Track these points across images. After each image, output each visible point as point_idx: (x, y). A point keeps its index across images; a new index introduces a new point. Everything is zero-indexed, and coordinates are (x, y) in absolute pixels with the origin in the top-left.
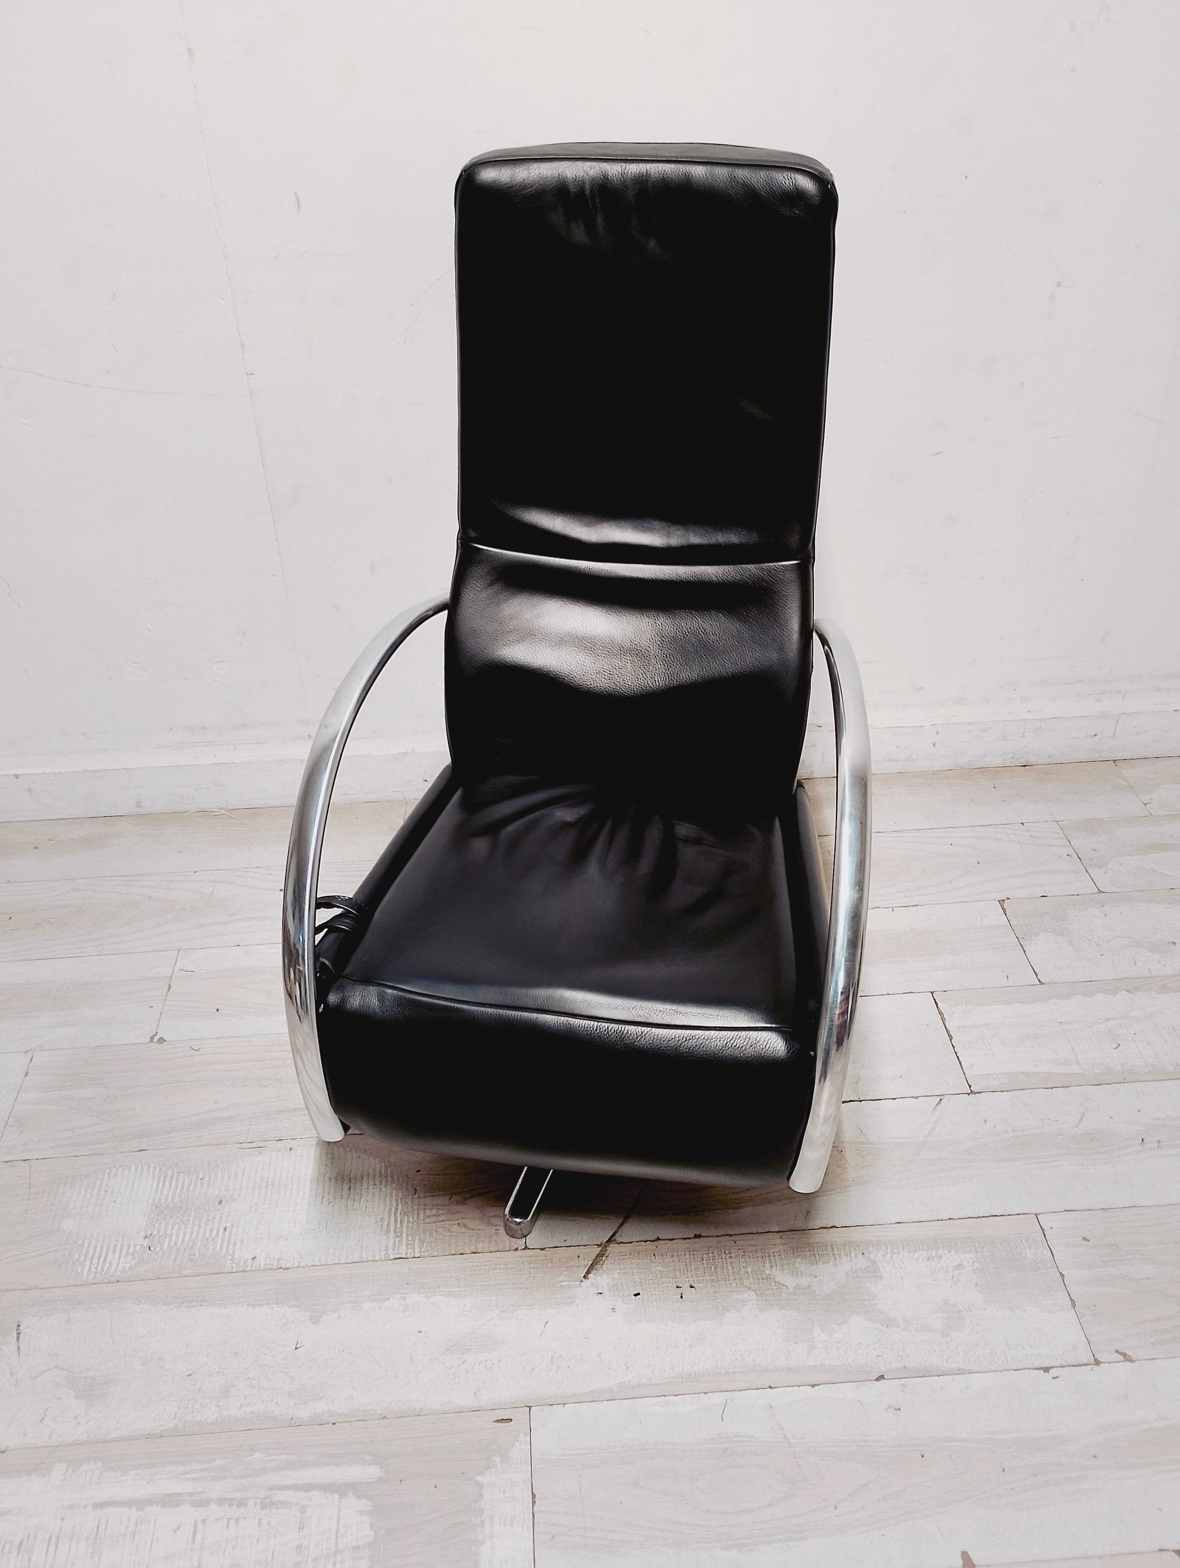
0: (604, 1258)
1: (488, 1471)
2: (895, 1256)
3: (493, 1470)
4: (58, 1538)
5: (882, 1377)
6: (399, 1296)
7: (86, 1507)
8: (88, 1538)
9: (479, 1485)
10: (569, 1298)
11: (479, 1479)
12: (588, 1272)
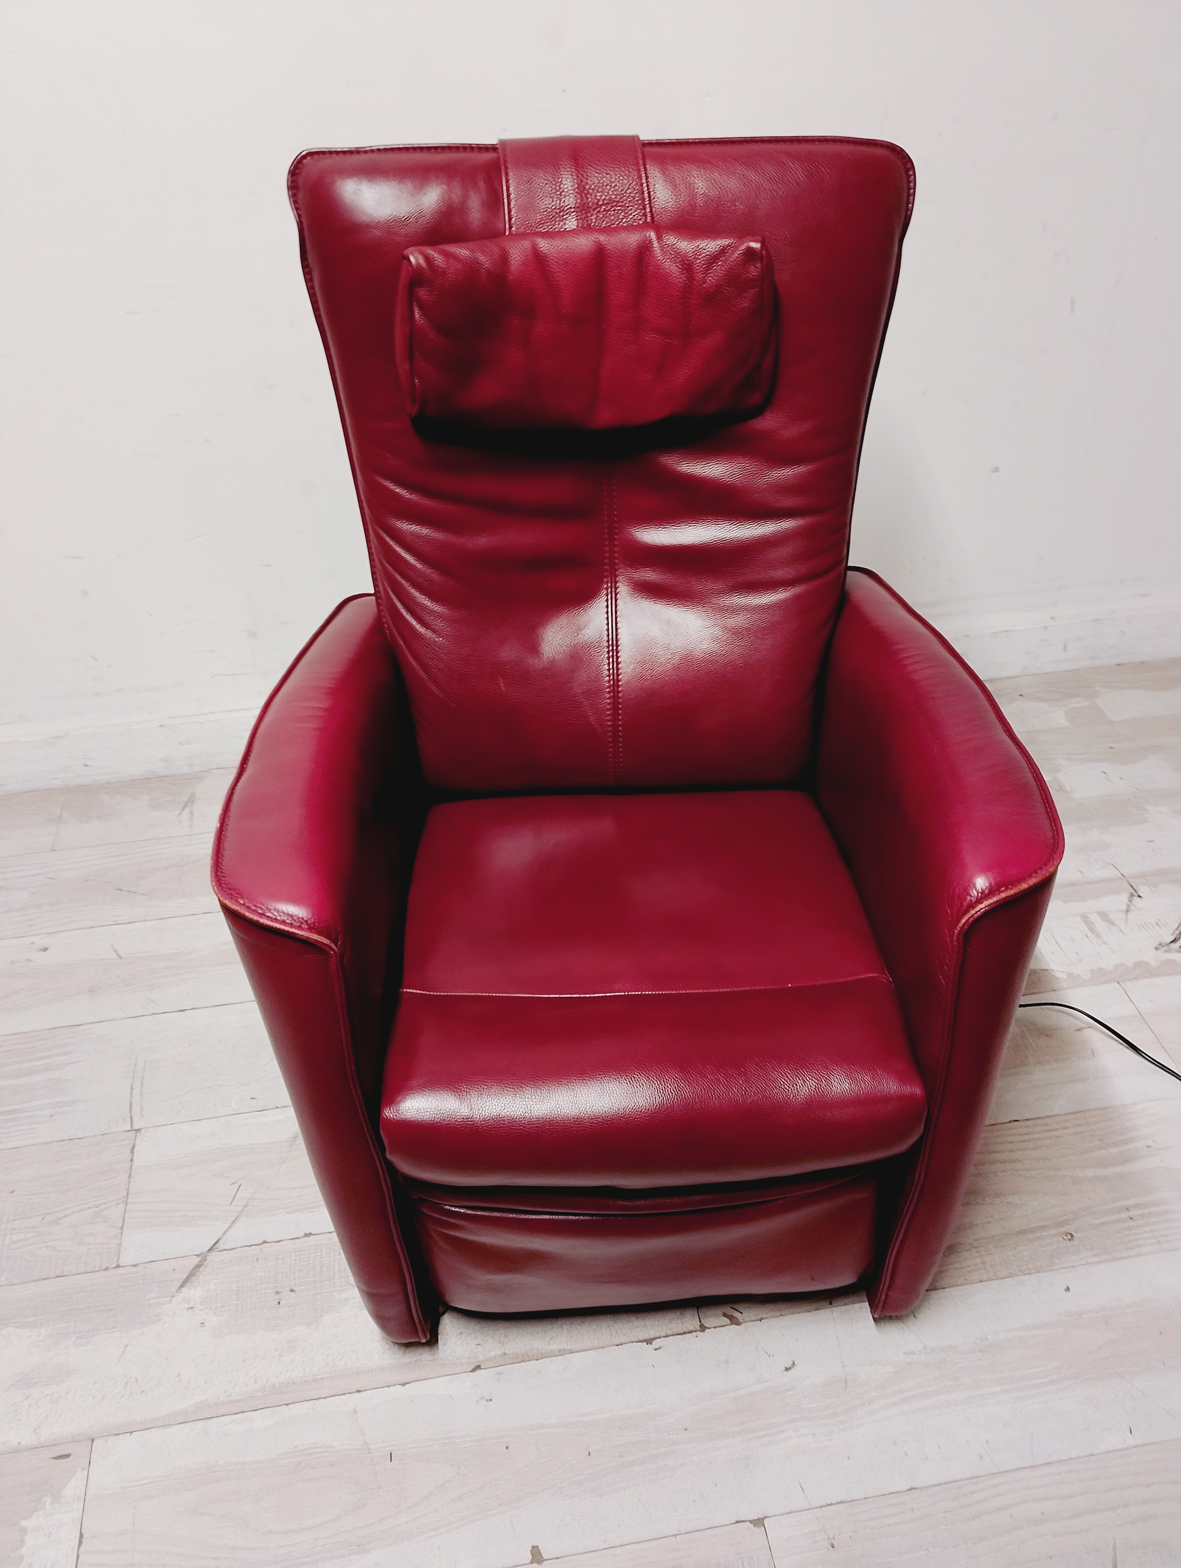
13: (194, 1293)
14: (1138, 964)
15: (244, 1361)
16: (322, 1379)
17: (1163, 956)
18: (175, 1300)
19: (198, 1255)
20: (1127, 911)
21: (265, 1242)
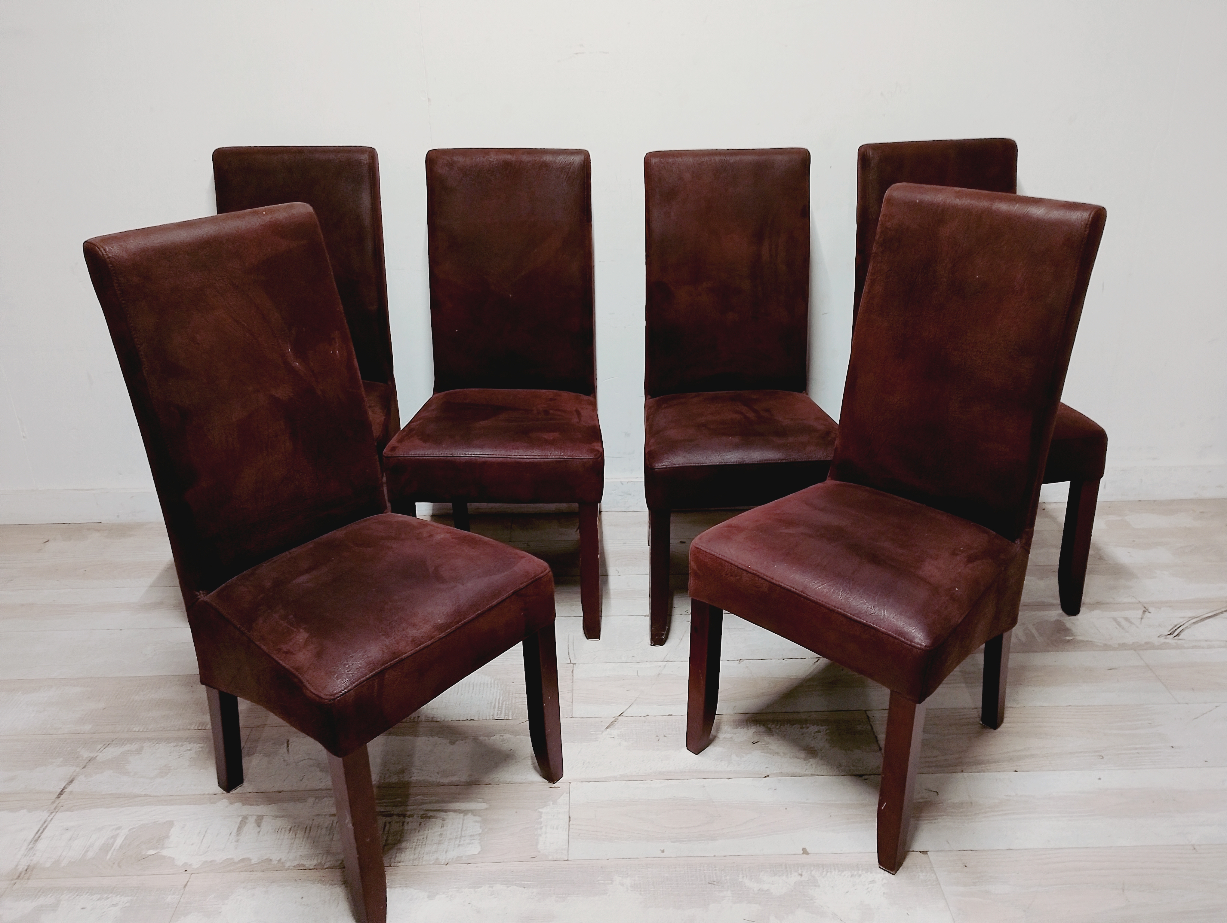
0: (616, 723)
1: (546, 807)
2: (782, 726)
3: (548, 807)
4: (311, 828)
5: (768, 776)
6: (500, 735)
7: (325, 815)
8: (327, 828)
9: (541, 813)
10: (596, 738)
11: (540, 810)
12: (607, 728)
13: (614, 731)
14: (1146, 643)
15: (643, 760)
16: (685, 772)
17: (1162, 640)
18: (604, 733)
19: (614, 717)
20: (1142, 619)
21: (647, 716)
